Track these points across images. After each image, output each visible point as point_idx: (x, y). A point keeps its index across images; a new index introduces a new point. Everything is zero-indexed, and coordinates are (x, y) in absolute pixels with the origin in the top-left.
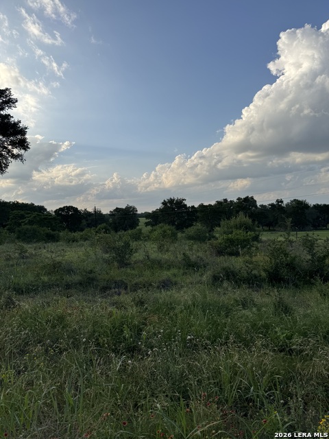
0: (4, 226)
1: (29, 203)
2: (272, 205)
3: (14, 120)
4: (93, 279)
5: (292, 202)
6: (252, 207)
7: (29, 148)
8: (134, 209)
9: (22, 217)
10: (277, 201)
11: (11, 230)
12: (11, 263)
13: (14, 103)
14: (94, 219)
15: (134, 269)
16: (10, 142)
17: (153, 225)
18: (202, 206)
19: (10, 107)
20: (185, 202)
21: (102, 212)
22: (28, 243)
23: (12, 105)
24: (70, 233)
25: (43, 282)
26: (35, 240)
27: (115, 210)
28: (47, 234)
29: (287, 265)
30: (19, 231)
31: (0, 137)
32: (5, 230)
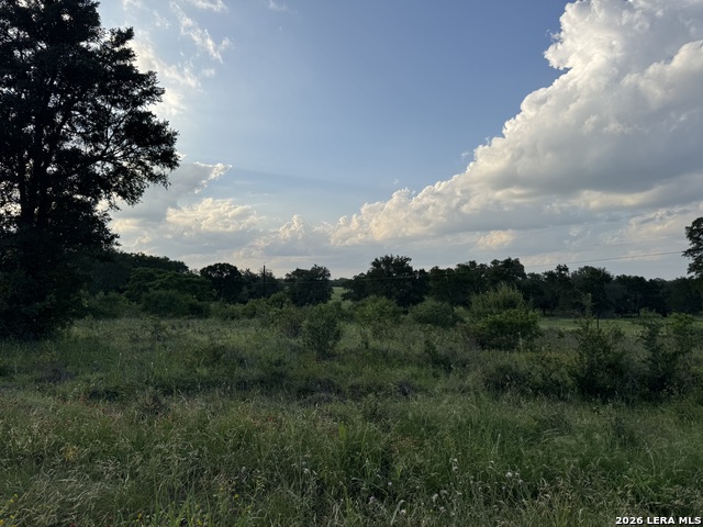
0: (121, 292)
1: (162, 256)
2: (550, 274)
3: (158, 119)
4: (282, 375)
5: (582, 270)
6: (519, 275)
7: (178, 165)
8: (325, 273)
9: (151, 277)
10: (559, 268)
11: (132, 298)
12: (140, 346)
13: (158, 95)
14: (263, 285)
15: (344, 363)
16: (149, 155)
17: (354, 299)
18: (436, 271)
19: (152, 101)
20: (410, 264)
21: (274, 275)
22: (162, 317)
23: (157, 98)
24: (227, 305)
25: (202, 377)
26: (171, 314)
27: (294, 273)
28: (191, 305)
29: (610, 366)
30: (148, 299)
31: (135, 147)
32: (123, 297)
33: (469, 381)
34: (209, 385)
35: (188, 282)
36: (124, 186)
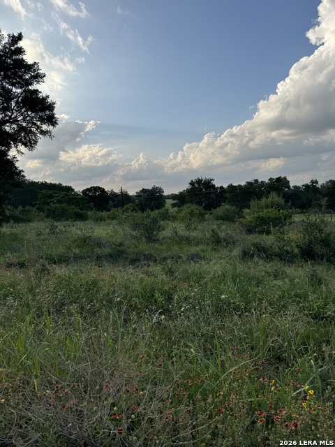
0: (33, 206)
1: (57, 183)
2: (306, 186)
3: (42, 95)
4: (122, 252)
5: (328, 182)
6: (285, 187)
7: (57, 124)
8: (160, 191)
9: (51, 196)
10: (312, 182)
11: (40, 209)
12: (42, 238)
13: (42, 78)
14: (122, 200)
15: (162, 245)
16: (39, 118)
17: (179, 207)
18: (231, 187)
19: (38, 82)
20: (214, 183)
21: (128, 193)
22: (57, 221)
23: (41, 80)
24: (98, 212)
25: (75, 254)
26: (64, 219)
27: (141, 191)
28: (76, 213)
29: (321, 241)
30: (49, 210)
31: (29, 113)
32: (35, 209)
35: (74, 198)
36: (25, 139)
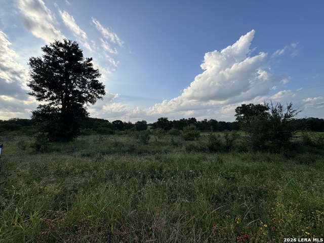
2: (203, 121)
3: (100, 82)
4: (134, 149)
6: (195, 122)
7: (105, 94)
8: (146, 122)
9: (99, 124)
10: (205, 120)
11: (94, 130)
12: (96, 142)
14: (129, 126)
15: (150, 146)
16: (98, 91)
17: (153, 129)
18: (174, 121)
20: (168, 119)
21: (132, 123)
22: (102, 135)
23: (99, 76)
24: (120, 131)
26: (104, 134)
27: (137, 122)
28: (110, 131)
29: (217, 144)
30: (98, 130)
31: (94, 89)
32: (91, 129)
33: (182, 149)
34: (115, 152)
35: (109, 125)
36: (91, 100)
